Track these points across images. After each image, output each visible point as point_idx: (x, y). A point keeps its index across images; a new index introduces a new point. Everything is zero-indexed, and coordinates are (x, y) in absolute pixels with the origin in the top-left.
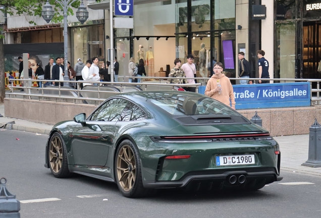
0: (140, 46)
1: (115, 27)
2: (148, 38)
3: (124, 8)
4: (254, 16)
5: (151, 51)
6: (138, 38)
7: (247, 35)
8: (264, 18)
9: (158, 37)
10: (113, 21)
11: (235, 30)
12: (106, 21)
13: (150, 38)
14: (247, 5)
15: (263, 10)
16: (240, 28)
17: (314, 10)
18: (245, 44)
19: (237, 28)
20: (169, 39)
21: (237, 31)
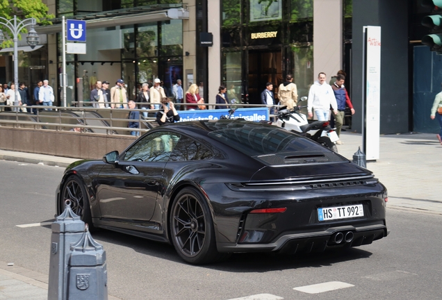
0: (85, 71)
1: (68, 52)
2: (92, 63)
3: (76, 33)
4: (202, 43)
5: (94, 76)
6: (83, 63)
7: (195, 61)
8: (211, 45)
9: (103, 63)
10: (66, 46)
11: (182, 56)
12: (49, 46)
13: (95, 63)
14: (195, 32)
15: (210, 37)
16: (187, 54)
17: (259, 39)
18: (192, 70)
19: (184, 54)
20: (114, 64)
21: (184, 58)
